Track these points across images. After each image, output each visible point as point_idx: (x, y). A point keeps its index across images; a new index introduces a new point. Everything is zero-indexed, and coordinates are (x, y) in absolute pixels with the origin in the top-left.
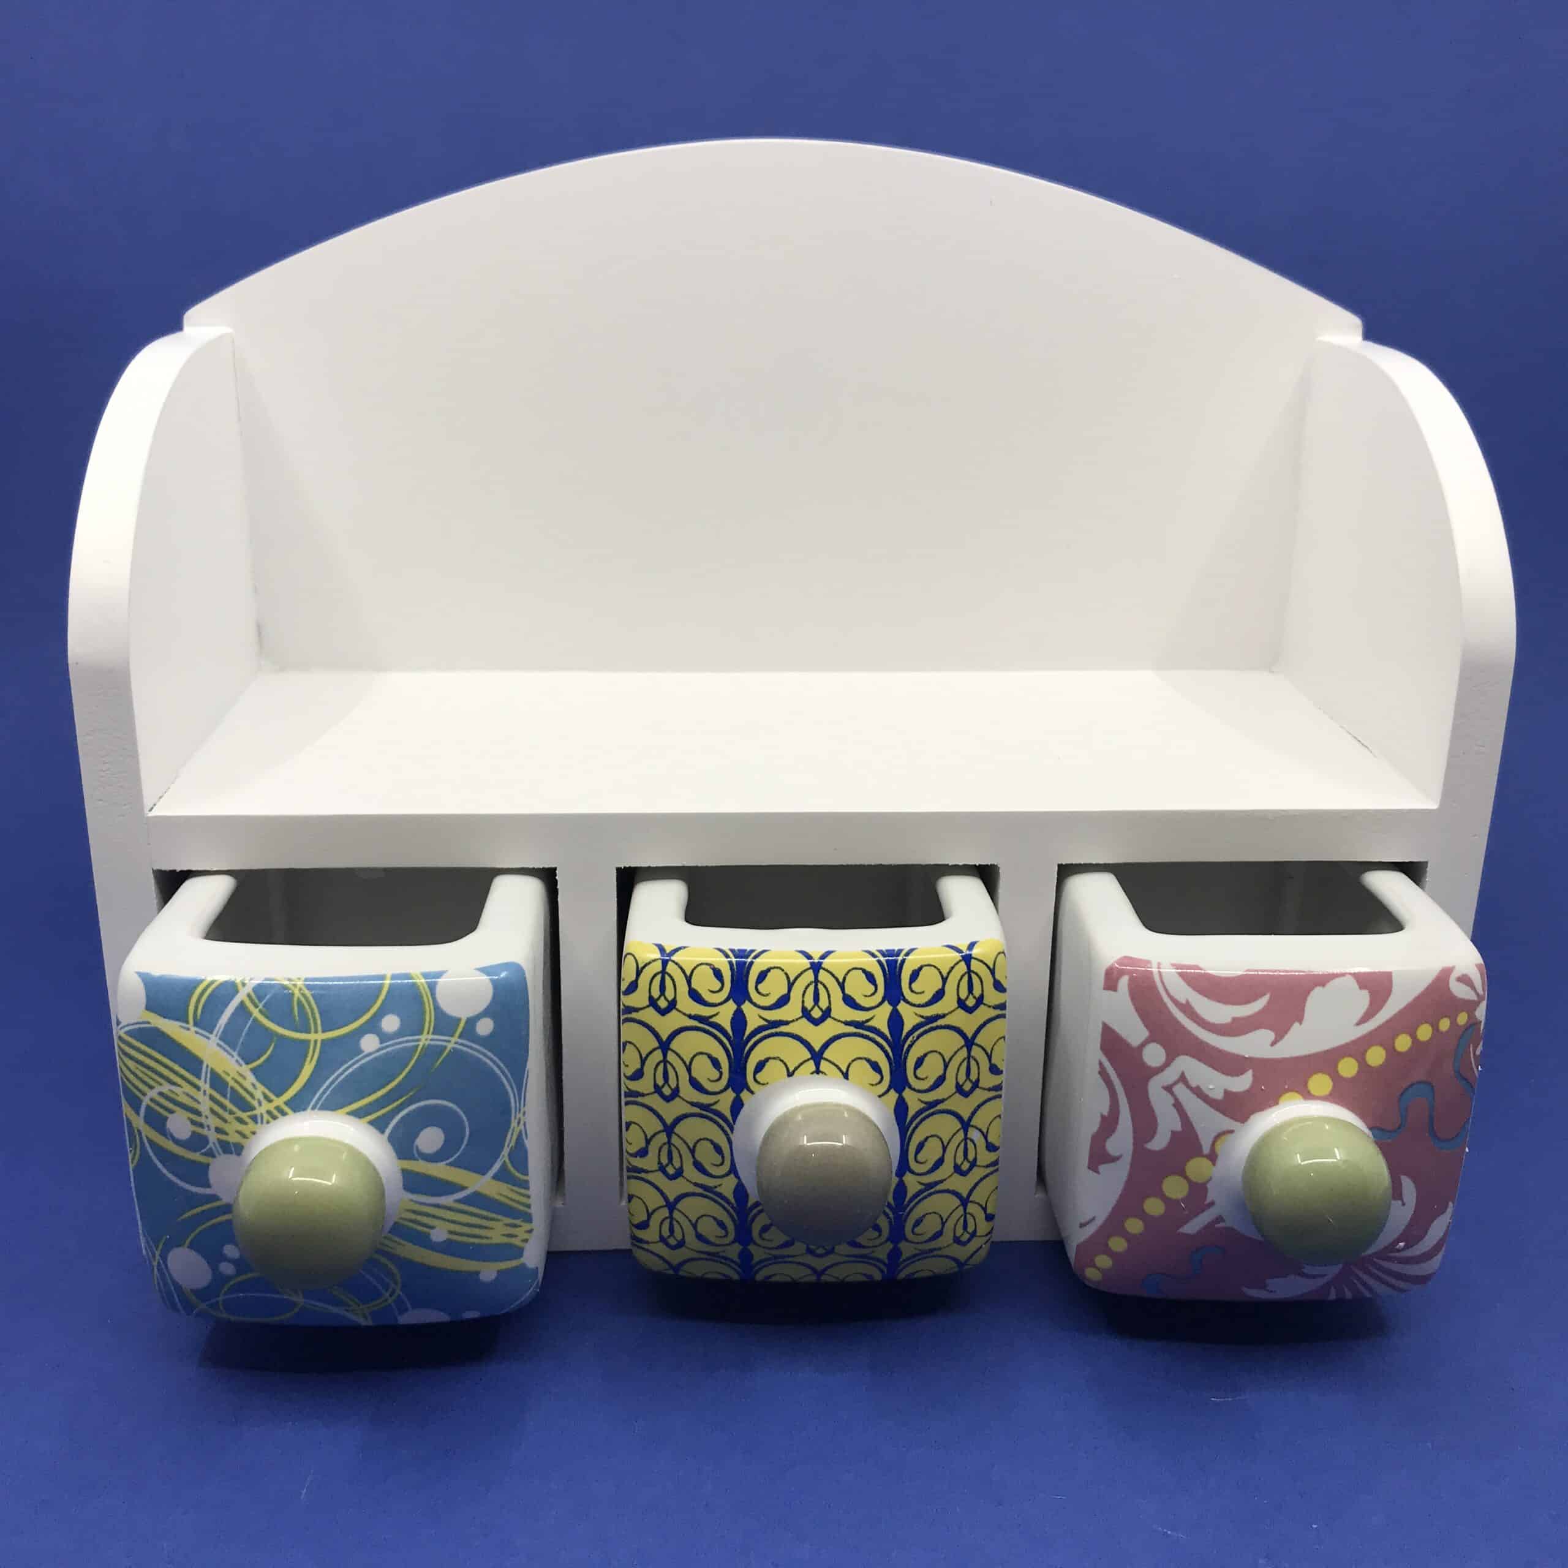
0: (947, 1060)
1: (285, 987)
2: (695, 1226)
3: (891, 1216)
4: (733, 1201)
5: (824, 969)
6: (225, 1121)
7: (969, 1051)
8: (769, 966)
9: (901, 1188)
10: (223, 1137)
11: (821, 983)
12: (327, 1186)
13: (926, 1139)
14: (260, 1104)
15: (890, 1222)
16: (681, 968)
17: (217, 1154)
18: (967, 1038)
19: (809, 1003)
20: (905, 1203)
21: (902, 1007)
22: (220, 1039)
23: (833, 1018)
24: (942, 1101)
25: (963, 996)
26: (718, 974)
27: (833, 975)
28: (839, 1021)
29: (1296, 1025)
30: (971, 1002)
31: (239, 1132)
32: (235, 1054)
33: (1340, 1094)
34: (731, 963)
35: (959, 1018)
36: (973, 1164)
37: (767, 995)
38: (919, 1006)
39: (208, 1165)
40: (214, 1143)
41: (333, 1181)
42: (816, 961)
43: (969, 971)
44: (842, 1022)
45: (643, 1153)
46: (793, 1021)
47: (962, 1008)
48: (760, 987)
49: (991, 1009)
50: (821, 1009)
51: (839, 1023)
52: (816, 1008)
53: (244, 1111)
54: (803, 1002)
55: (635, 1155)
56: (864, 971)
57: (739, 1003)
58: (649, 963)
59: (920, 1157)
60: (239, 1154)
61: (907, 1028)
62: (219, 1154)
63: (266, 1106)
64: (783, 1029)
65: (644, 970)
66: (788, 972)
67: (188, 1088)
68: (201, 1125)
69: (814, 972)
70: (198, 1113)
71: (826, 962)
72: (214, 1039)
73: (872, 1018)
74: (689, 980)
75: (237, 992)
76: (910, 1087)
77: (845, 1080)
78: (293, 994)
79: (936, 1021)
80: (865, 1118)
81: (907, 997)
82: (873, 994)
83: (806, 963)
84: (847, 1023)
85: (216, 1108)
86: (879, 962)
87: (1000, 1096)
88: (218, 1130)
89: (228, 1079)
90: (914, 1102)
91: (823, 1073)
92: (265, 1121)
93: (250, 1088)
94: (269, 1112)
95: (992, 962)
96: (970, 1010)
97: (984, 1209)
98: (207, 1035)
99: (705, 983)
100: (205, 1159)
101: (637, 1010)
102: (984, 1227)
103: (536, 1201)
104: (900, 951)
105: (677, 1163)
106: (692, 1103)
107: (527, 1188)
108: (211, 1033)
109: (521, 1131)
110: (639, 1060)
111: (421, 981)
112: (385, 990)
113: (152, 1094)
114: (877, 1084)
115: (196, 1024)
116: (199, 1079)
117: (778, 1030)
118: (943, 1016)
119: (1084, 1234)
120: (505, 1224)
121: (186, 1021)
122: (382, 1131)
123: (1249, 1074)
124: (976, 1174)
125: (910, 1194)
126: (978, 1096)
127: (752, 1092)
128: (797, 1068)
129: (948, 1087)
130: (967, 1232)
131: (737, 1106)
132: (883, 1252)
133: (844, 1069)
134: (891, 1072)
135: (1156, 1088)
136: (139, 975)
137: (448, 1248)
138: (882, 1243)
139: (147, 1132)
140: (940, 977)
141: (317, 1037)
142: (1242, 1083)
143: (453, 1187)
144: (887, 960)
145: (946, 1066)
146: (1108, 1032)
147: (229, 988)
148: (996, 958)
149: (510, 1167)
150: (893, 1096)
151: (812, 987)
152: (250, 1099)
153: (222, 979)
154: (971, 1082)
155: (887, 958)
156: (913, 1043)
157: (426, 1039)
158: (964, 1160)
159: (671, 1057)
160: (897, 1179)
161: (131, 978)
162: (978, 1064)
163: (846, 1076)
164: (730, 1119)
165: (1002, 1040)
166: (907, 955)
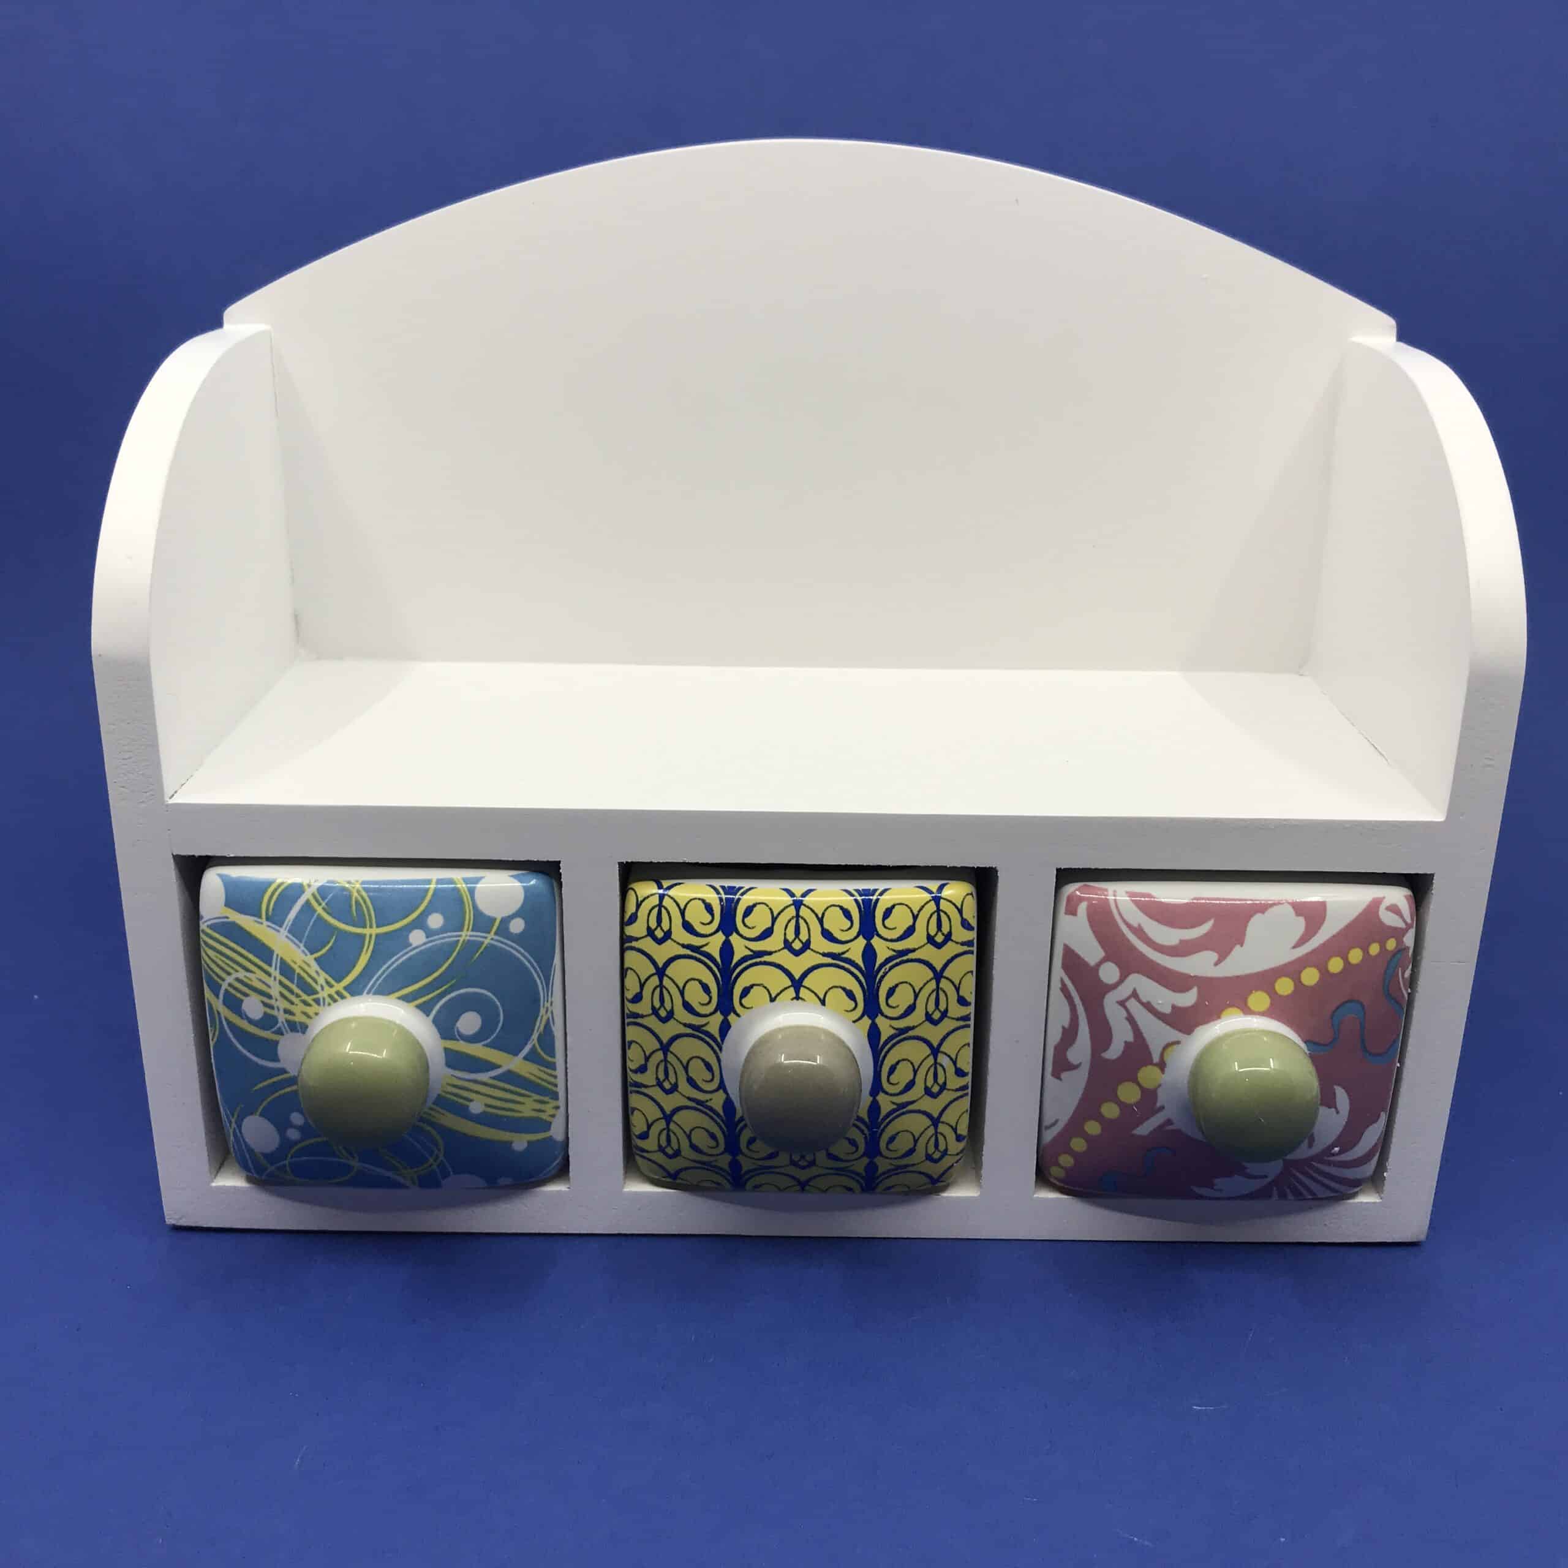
0: (917, 991)
1: (344, 889)
2: (689, 1137)
3: (866, 1131)
4: (721, 1113)
5: (805, 906)
6: (292, 1003)
7: (938, 983)
8: (754, 902)
9: (874, 1108)
10: (290, 1017)
11: (802, 918)
13: (898, 1063)
14: (322, 987)
15: (866, 1138)
16: (675, 901)
17: (285, 1033)
18: (936, 971)
19: (791, 936)
20: (880, 1120)
21: (876, 941)
22: (290, 931)
23: (812, 950)
24: (913, 1028)
25: (932, 932)
26: (709, 908)
27: (813, 911)
28: (818, 953)
29: (1238, 948)
30: (939, 938)
31: (305, 1013)
32: (302, 945)
33: (1278, 1009)
34: (721, 900)
35: (928, 953)
36: (943, 1087)
37: (753, 928)
38: (892, 941)
39: (277, 1043)
40: (283, 1023)
42: (798, 898)
43: (938, 910)
44: (820, 954)
45: (642, 1069)
46: (776, 952)
47: (932, 944)
48: (747, 920)
49: (959, 946)
50: (801, 942)
51: (818, 955)
52: (797, 940)
53: (309, 995)
54: (785, 934)
55: (635, 1071)
56: (841, 908)
57: (727, 934)
58: (648, 897)
59: (892, 1079)
60: (304, 1033)
61: (880, 960)
62: (287, 1031)
63: (328, 991)
64: (766, 958)
65: (643, 904)
66: (773, 908)
67: (263, 977)
68: (271, 1007)
69: (796, 909)
70: (270, 997)
71: (807, 900)
72: (284, 932)
73: (847, 951)
74: (683, 913)
75: (303, 892)
76: (882, 1014)
77: (823, 1007)
78: (350, 897)
79: (907, 954)
80: (841, 1043)
81: (880, 933)
82: (850, 928)
83: (789, 900)
84: (824, 955)
85: (284, 991)
86: (856, 901)
87: (968, 1026)
88: (286, 1011)
89: (295, 967)
90: (886, 1028)
91: (802, 999)
92: (326, 1003)
93: (314, 975)
94: (330, 996)
95: (960, 903)
96: (939, 946)
97: (955, 1130)
98: (278, 928)
99: (697, 916)
100: (275, 1037)
101: (637, 939)
102: (955, 1147)
103: (560, 1081)
104: (875, 890)
105: (672, 1080)
106: (685, 1025)
107: (554, 1069)
108: (281, 926)
109: (548, 1019)
110: (638, 984)
111: (462, 886)
112: (430, 893)
113: (230, 979)
114: (851, 1011)
115: (268, 919)
116: (270, 965)
117: (762, 959)
118: (913, 950)
119: (1049, 1136)
120: (535, 1101)
121: (260, 917)
122: (428, 1015)
123: (1195, 990)
124: (946, 1097)
125: (884, 1112)
126: (947, 1025)
127: (738, 1015)
128: (778, 994)
129: (918, 1016)
130: (939, 1151)
131: (725, 1027)
132: (860, 1166)
133: (822, 997)
134: (865, 1000)
135: (1110, 1003)
136: (220, 876)
137: (483, 1119)
138: (860, 1158)
139: (225, 1012)
140: (911, 914)
141: (371, 931)
142: (1188, 999)
143: (489, 1066)
144: (863, 900)
145: (916, 996)
146: (1069, 952)
147: (296, 890)
148: (964, 899)
149: (539, 1050)
150: (866, 1022)
151: (793, 922)
152: (313, 984)
153: (290, 882)
154: (940, 1011)
155: (863, 897)
156: (886, 974)
157: (466, 935)
158: (934, 1083)
159: (666, 982)
160: (871, 1099)
161: (212, 881)
162: (946, 995)
163: (823, 1002)
164: (719, 1039)
165: (970, 974)
166: (881, 894)
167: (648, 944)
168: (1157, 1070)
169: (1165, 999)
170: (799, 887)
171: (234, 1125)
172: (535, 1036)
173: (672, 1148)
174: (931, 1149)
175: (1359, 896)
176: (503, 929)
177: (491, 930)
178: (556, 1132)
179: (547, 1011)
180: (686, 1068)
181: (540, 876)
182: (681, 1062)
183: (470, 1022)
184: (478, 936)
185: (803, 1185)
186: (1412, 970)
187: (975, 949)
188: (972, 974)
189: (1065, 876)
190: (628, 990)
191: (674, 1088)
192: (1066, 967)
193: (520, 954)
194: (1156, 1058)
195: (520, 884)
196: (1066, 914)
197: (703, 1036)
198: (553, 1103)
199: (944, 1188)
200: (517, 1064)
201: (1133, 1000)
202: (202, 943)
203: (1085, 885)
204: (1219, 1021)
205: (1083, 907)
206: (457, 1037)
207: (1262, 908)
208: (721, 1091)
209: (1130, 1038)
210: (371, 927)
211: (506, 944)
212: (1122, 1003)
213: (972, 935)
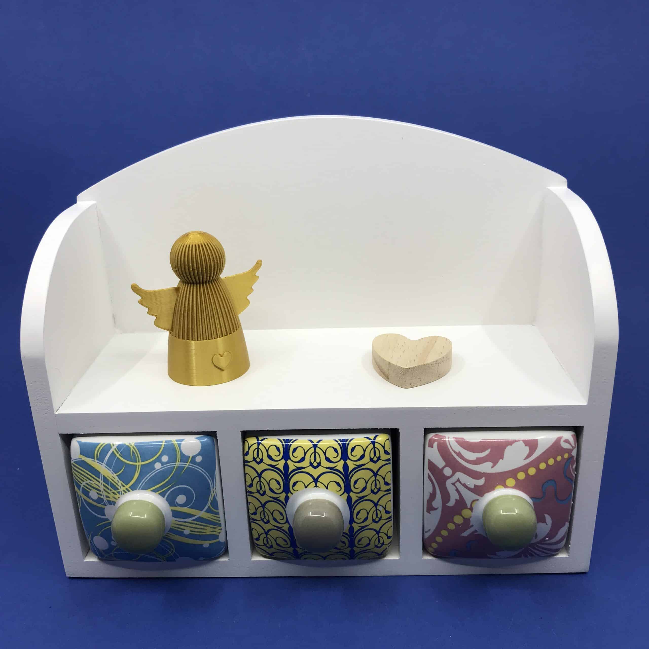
0: (367, 481)
1: (127, 446)
2: (276, 541)
3: (349, 538)
4: (288, 532)
5: (318, 447)
6: (109, 493)
7: (376, 477)
8: (297, 446)
9: (351, 529)
10: (108, 499)
11: (317, 453)
12: (144, 518)
13: (360, 510)
14: (121, 487)
15: (349, 540)
16: (264, 446)
17: (107, 505)
18: (374, 472)
19: (312, 461)
20: (354, 534)
21: (348, 462)
22: (106, 465)
23: (322, 466)
24: (366, 496)
25: (372, 457)
26: (278, 449)
27: (321, 449)
29: (501, 460)
30: (375, 459)
31: (114, 497)
32: (111, 470)
33: (519, 486)
34: (283, 445)
35: (371, 465)
36: (380, 519)
37: (297, 457)
38: (355, 461)
39: (104, 508)
40: (106, 501)
41: (145, 517)
42: (315, 444)
43: (374, 447)
44: (325, 467)
45: (255, 513)
46: (306, 467)
47: (372, 462)
48: (294, 454)
49: (384, 461)
50: (317, 463)
52: (315, 462)
53: (115, 490)
54: (310, 460)
55: (252, 514)
56: (333, 448)
57: (286, 460)
58: (253, 444)
59: (358, 517)
60: (114, 505)
61: (350, 469)
63: (123, 488)
64: (303, 470)
65: (251, 447)
66: (304, 448)
67: (97, 483)
68: (101, 495)
69: (314, 449)
70: (100, 491)
71: (320, 445)
72: (104, 465)
73: (336, 466)
74: (267, 451)
75: (111, 448)
76: (353, 492)
77: (327, 490)
78: (130, 449)
79: (362, 466)
80: (335, 506)
81: (350, 458)
82: (337, 457)
83: (311, 445)
84: (327, 468)
85: (105, 489)
86: (339, 444)
87: (390, 493)
88: (107, 497)
89: (109, 479)
90: (354, 497)
91: (318, 487)
92: (122, 494)
93: (117, 482)
94: (124, 491)
95: (383, 444)
96: (375, 462)
97: (387, 535)
98: (101, 463)
99: (273, 452)
100: (103, 506)
101: (249, 462)
102: (387, 541)
103: (222, 519)
104: (347, 440)
105: (267, 518)
106: (271, 497)
107: (219, 515)
108: (103, 462)
109: (214, 495)
110: (251, 480)
111: (175, 443)
112: (163, 446)
113: (84, 483)
114: (339, 491)
115: (97, 459)
116: (99, 479)
117: (301, 471)
118: (364, 465)
119: (427, 535)
120: (211, 528)
121: (94, 458)
122: (164, 497)
123: (484, 478)
124: (382, 522)
125: (355, 530)
126: (381, 494)
127: (292, 494)
128: (308, 485)
129: (368, 491)
130: (380, 543)
131: (287, 498)
132: (348, 551)
133: (326, 486)
134: (345, 486)
135: (449, 483)
136: (78, 442)
137: (190, 536)
138: (347, 548)
139: (83, 496)
140: (362, 450)
141: (139, 464)
142: (481, 482)
143: (190, 516)
144: (342, 443)
145: (366, 483)
146: (430, 462)
147: (108, 446)
148: (385, 442)
149: (211, 508)
150: (346, 495)
151: (313, 454)
152: (117, 486)
153: (106, 443)
154: (377, 489)
155: (342, 442)
156: (353, 475)
157: (178, 464)
158: (376, 517)
159: (262, 479)
160: (350, 525)
161: (75, 443)
162: (379, 482)
163: (327, 488)
164: (285, 503)
165: (389, 472)
166: (350, 441)
167: (253, 464)
168: (470, 511)
169: (471, 482)
170: (315, 439)
171: (90, 539)
172: (209, 502)
173: (269, 544)
174: (377, 542)
175: (552, 436)
176: (193, 460)
177: (188, 461)
178: (222, 539)
179: (214, 492)
180: (272, 514)
181: (209, 437)
182: (270, 512)
183: (181, 499)
184: (183, 464)
185: (324, 558)
186: (576, 465)
187: (391, 462)
188: (390, 472)
189: (427, 431)
190: (247, 482)
191: (268, 522)
192: (430, 469)
193: (200, 470)
194: (469, 506)
195: (199, 441)
196: (429, 446)
197: (278, 502)
198: (220, 528)
199: (384, 556)
200: (202, 514)
201: (458, 483)
202: (73, 469)
203: (436, 434)
204: (494, 491)
205: (435, 444)
206: (177, 505)
207: (510, 443)
208: (287, 524)
209: (458, 498)
210: (139, 462)
211: (195, 467)
212: (454, 484)
213: (390, 456)
